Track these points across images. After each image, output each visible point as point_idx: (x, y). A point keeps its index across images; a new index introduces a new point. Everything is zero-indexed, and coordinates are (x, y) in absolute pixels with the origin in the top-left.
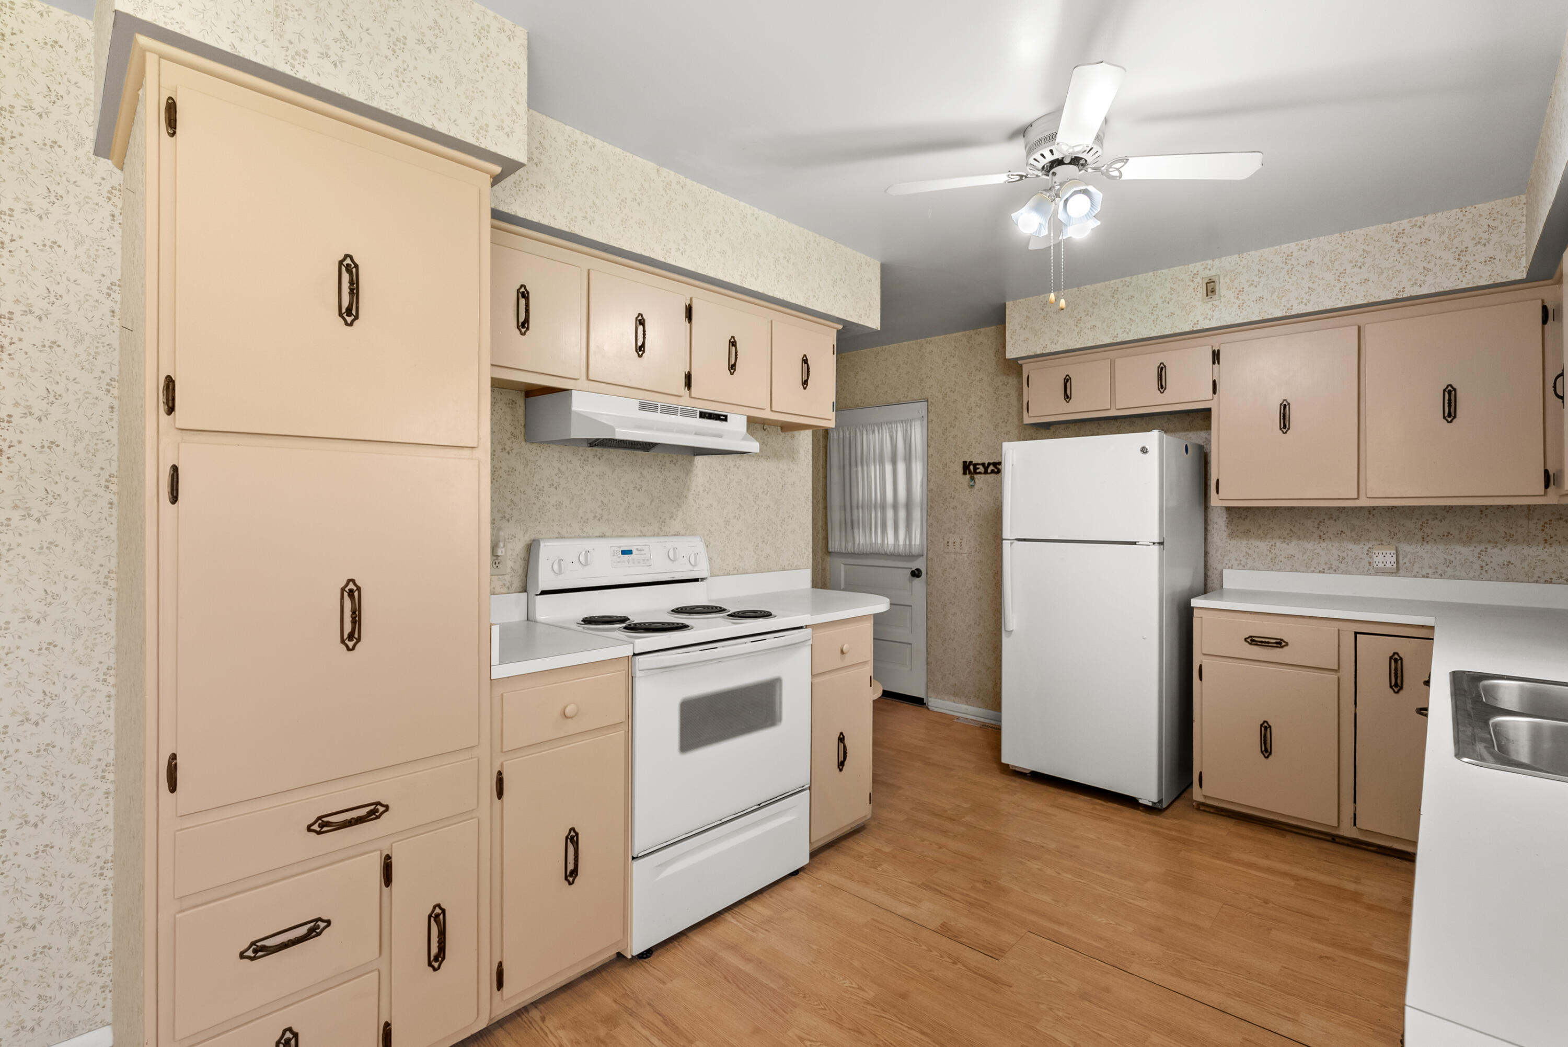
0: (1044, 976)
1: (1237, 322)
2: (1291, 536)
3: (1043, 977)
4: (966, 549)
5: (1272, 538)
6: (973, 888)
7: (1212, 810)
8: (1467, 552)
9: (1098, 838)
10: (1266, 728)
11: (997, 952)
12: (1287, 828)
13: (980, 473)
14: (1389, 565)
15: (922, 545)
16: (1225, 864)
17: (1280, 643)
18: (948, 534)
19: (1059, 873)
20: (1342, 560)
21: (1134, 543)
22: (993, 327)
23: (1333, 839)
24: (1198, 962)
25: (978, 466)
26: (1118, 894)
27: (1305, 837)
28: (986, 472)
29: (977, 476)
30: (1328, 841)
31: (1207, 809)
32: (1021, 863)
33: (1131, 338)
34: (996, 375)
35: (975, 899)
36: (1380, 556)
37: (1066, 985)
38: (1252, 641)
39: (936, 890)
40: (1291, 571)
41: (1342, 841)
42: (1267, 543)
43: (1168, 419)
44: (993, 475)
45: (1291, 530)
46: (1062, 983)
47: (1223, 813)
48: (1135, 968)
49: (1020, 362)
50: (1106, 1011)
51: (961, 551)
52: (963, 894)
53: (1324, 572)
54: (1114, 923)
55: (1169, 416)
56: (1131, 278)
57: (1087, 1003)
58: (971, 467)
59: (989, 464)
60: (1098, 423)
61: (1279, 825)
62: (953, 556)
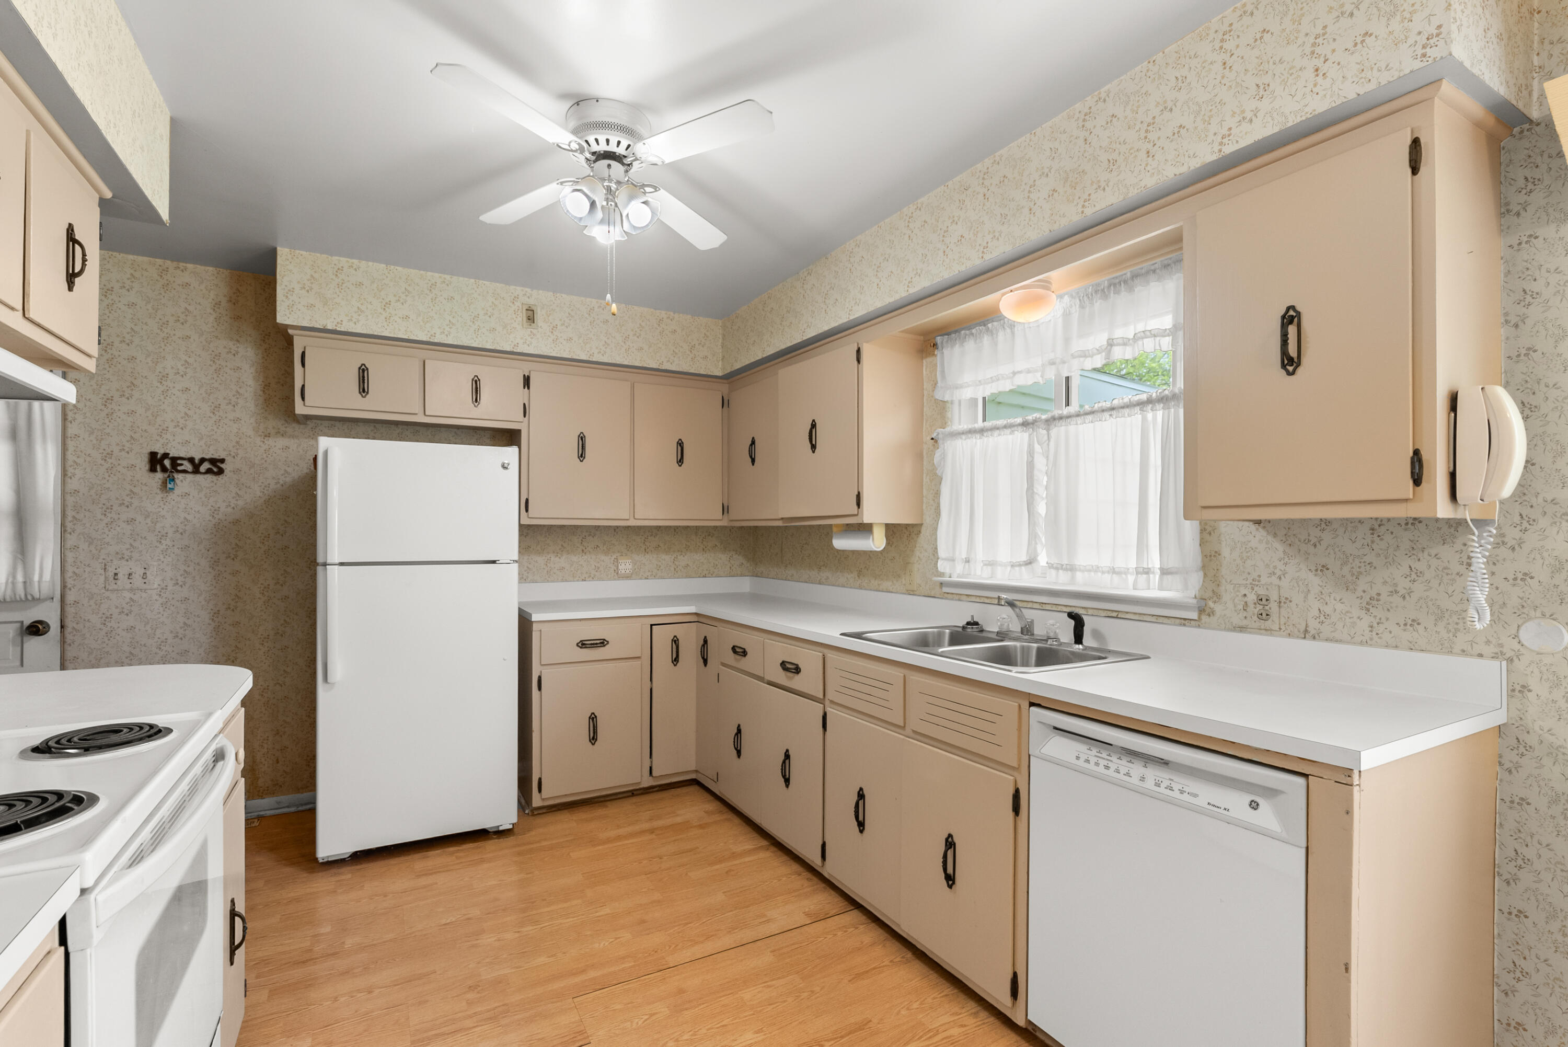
0: (637, 1020)
1: (551, 355)
2: (562, 551)
3: (637, 1023)
4: (155, 581)
5: (548, 553)
6: (470, 1003)
7: (544, 811)
8: (667, 558)
9: (500, 881)
10: (593, 718)
11: (579, 1038)
12: (602, 799)
13: (185, 471)
14: (628, 571)
15: (54, 585)
16: (606, 846)
17: (603, 643)
18: (115, 562)
19: (519, 932)
20: (597, 569)
21: (494, 562)
22: (211, 269)
23: (633, 794)
24: (690, 925)
25: (179, 462)
26: (583, 915)
27: (615, 801)
28: (196, 471)
29: (179, 477)
30: (628, 797)
31: (540, 812)
32: (473, 946)
33: (450, 341)
34: (217, 337)
35: (489, 1011)
36: (623, 565)
37: (656, 1013)
38: (583, 645)
39: (437, 1036)
40: (562, 581)
41: (638, 792)
42: (544, 558)
43: (455, 433)
44: (209, 477)
45: (562, 546)
46: (654, 1014)
47: (554, 809)
48: (672, 960)
49: (290, 331)
50: (702, 1006)
51: (145, 586)
52: (470, 1017)
53: (585, 580)
54: (613, 940)
55: (456, 430)
56: (451, 278)
57: (686, 1012)
58: (167, 463)
59: (203, 460)
60: (375, 426)
61: (596, 800)
62: (128, 595)
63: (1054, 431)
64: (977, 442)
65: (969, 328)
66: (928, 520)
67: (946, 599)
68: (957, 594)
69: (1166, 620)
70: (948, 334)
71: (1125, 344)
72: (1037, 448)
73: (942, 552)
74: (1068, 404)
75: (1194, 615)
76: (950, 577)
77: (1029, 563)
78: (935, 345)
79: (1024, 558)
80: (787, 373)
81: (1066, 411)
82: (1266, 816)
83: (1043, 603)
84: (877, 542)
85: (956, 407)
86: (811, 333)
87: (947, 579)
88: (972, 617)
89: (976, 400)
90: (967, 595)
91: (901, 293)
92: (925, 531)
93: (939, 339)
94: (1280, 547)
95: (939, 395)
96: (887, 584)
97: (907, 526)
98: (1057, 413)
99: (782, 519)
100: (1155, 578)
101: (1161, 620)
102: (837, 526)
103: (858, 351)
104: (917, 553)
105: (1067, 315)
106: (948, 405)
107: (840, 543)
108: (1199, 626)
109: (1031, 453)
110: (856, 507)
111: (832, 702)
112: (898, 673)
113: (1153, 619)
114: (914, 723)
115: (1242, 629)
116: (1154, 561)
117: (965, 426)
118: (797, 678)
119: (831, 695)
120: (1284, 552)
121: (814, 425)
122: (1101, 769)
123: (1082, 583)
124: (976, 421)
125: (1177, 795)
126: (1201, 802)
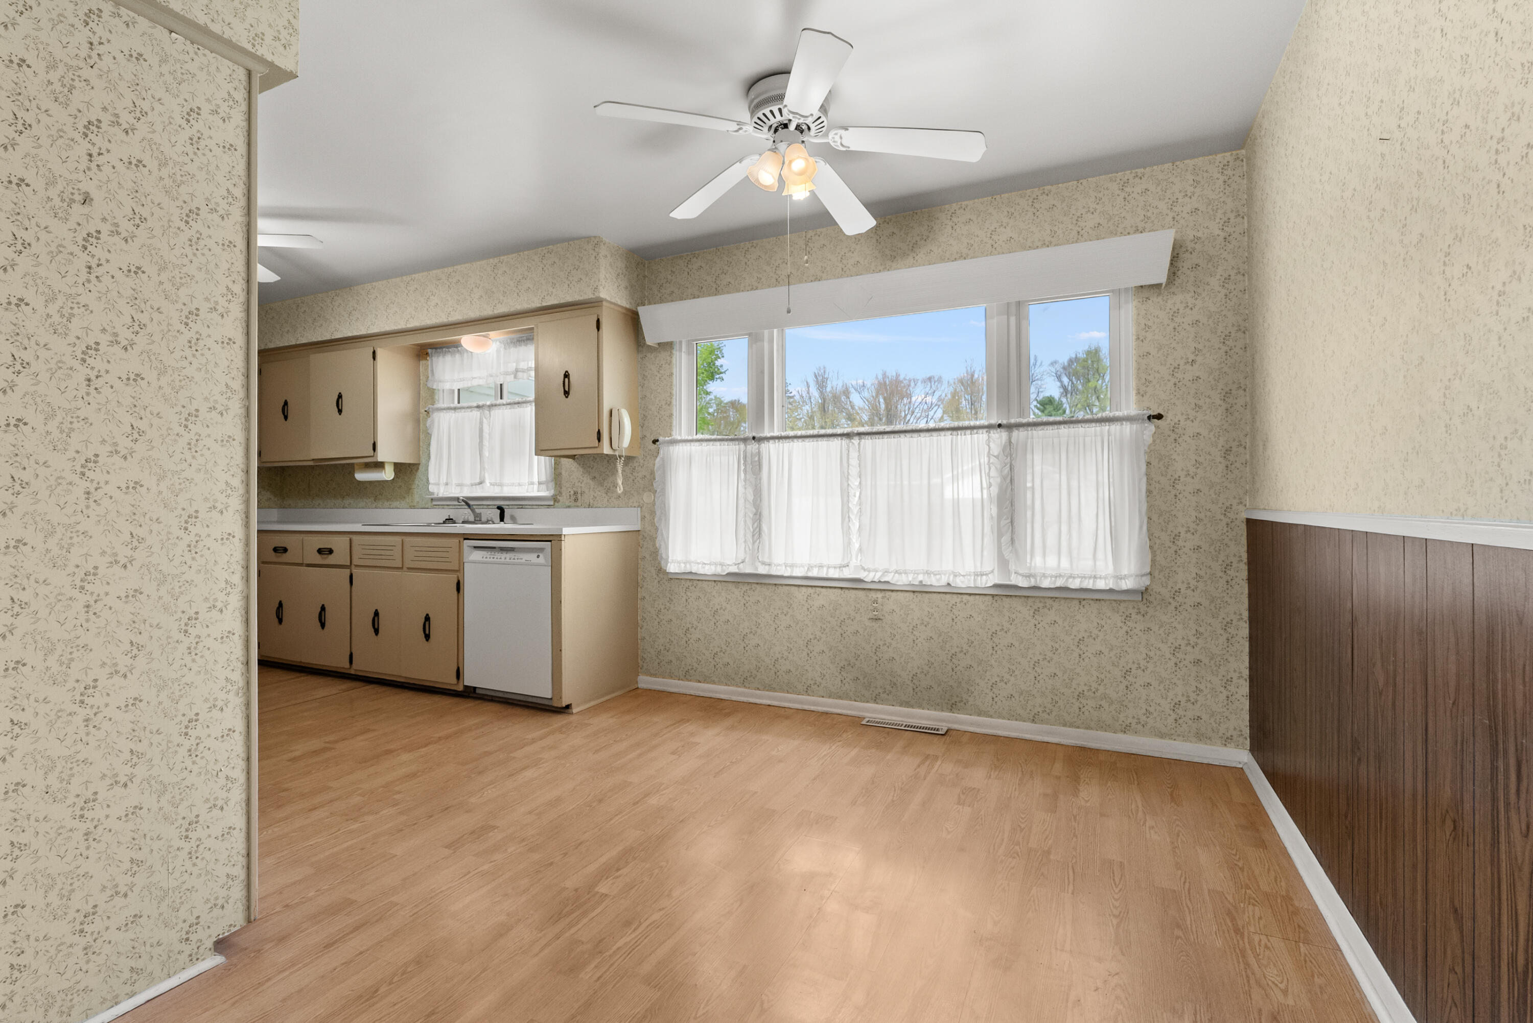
63: (493, 412)
64: (452, 415)
65: (448, 348)
66: (423, 461)
68: (439, 504)
69: (542, 507)
70: (436, 349)
71: (523, 372)
72: (485, 420)
73: (431, 480)
74: (501, 398)
75: (552, 503)
76: (437, 495)
77: (481, 483)
78: (427, 354)
79: (478, 481)
80: (317, 359)
81: (499, 401)
82: (541, 560)
83: (486, 504)
84: (388, 474)
85: (441, 393)
86: (338, 335)
87: (435, 496)
88: (449, 516)
89: (453, 391)
90: (444, 504)
91: (401, 326)
92: (421, 468)
93: (429, 351)
94: (581, 470)
95: (430, 385)
96: (396, 504)
97: (410, 465)
98: (494, 402)
99: (313, 460)
100: (536, 487)
102: (357, 464)
103: (374, 353)
104: (417, 482)
105: (498, 351)
106: (436, 391)
107: (361, 476)
109: (481, 423)
110: (372, 451)
111: (356, 566)
112: (398, 539)
114: (407, 565)
115: (569, 507)
116: (536, 480)
117: (445, 405)
118: (331, 557)
119: (355, 562)
120: (583, 472)
121: (340, 396)
122: (492, 559)
123: (508, 492)
124: (453, 403)
125: (516, 561)
126: (523, 561)
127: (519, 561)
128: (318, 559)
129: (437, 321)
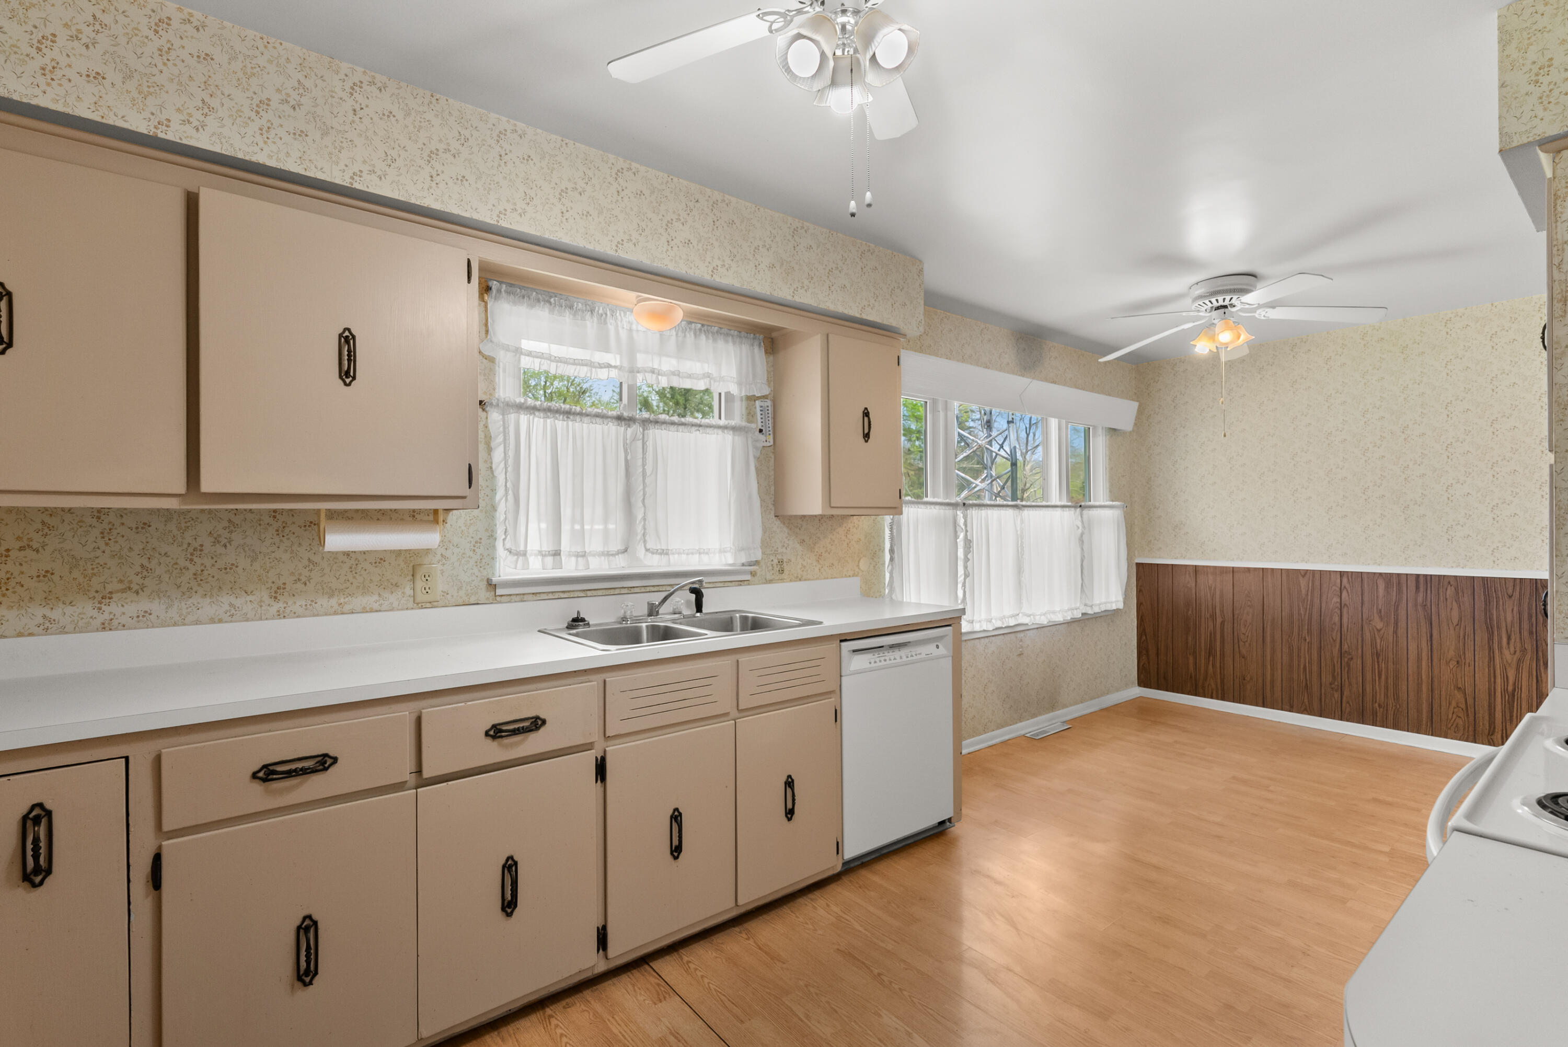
67: (500, 602)
68: (517, 595)
69: (730, 584)
76: (499, 577)
78: (488, 289)
79: (620, 546)
82: (942, 651)
83: (631, 587)
88: (578, 612)
90: (533, 594)
94: (785, 529)
101: (726, 584)
103: (469, 265)
108: (749, 584)
110: (466, 487)
111: (618, 737)
112: (724, 661)
113: (721, 585)
115: (771, 581)
119: (612, 730)
120: (788, 533)
122: (882, 663)
125: (915, 658)
126: (923, 656)
127: (919, 657)
128: (495, 752)
129: (590, 247)
